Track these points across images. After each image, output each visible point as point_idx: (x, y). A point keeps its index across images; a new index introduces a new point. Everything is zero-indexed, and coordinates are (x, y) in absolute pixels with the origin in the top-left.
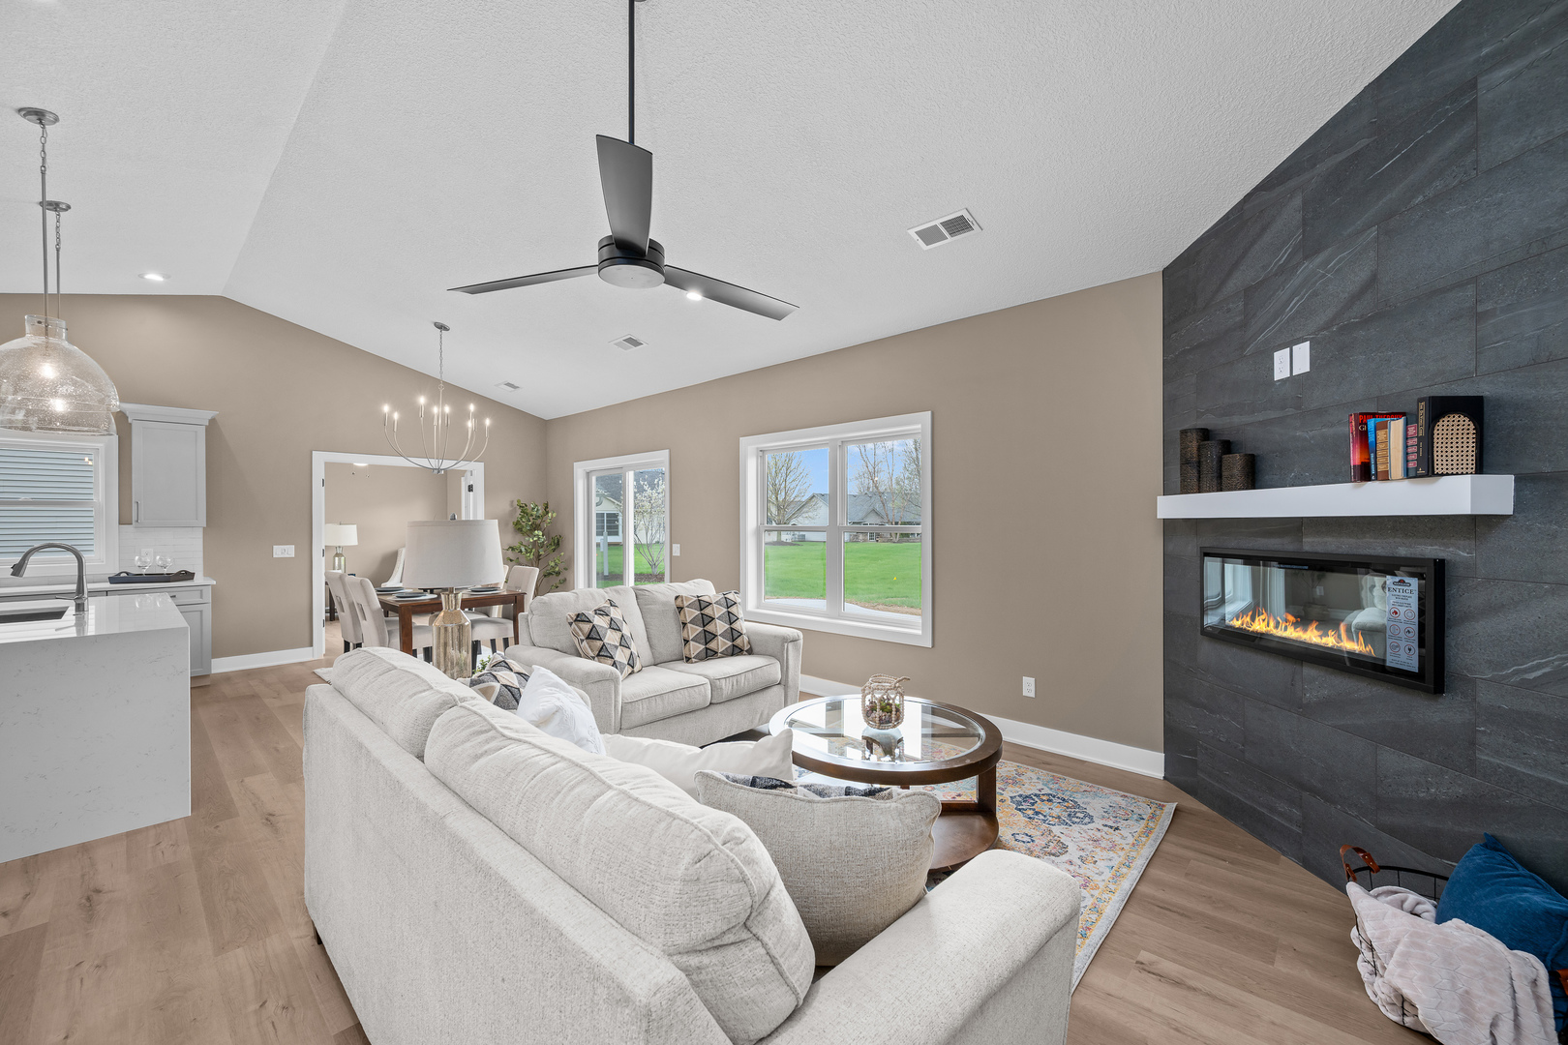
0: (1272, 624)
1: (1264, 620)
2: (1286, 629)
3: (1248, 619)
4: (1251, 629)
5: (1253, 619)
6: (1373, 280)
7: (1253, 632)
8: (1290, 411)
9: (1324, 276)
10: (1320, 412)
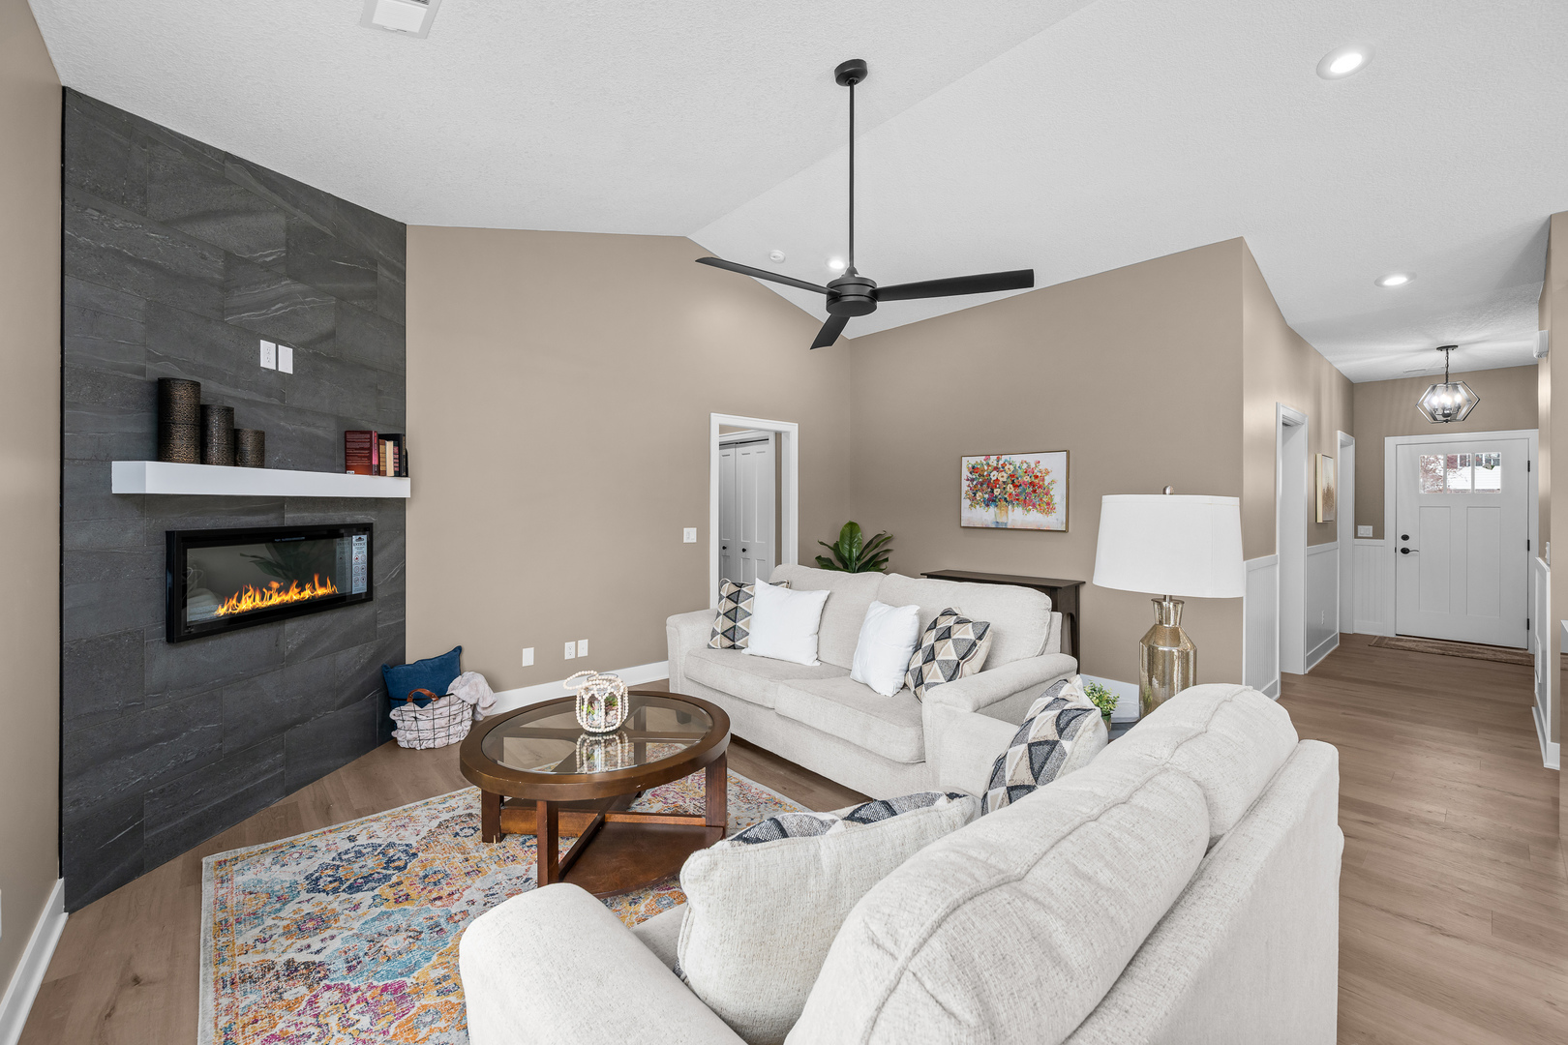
0: (258, 598)
1: (250, 597)
2: (270, 598)
3: (234, 602)
4: (236, 612)
5: (239, 600)
6: (331, 335)
7: (239, 613)
8: (275, 401)
9: (302, 303)
10: (300, 411)
